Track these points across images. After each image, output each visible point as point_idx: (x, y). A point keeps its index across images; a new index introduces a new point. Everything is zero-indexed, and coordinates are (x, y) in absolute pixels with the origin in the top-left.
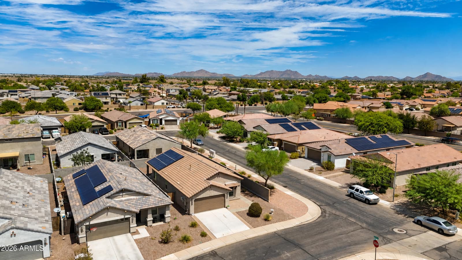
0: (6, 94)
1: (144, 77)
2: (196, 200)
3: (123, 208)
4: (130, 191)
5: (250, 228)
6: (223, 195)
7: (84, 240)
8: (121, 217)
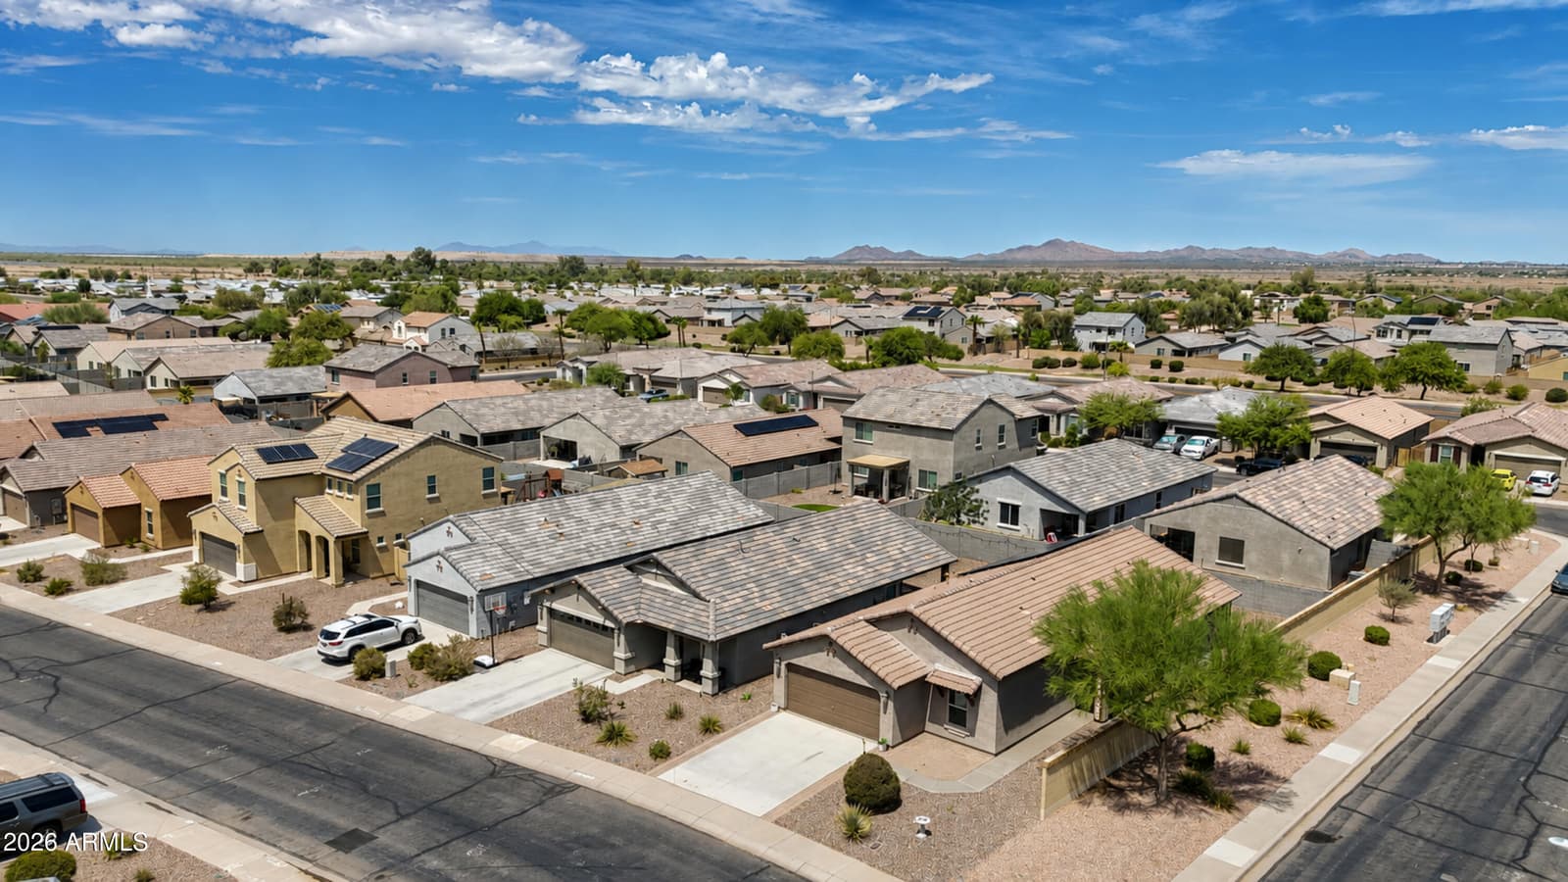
0: (1396, 328)
2: (791, 668)
3: (598, 596)
4: (665, 568)
5: (766, 816)
6: (872, 694)
7: (543, 640)
8: (598, 619)
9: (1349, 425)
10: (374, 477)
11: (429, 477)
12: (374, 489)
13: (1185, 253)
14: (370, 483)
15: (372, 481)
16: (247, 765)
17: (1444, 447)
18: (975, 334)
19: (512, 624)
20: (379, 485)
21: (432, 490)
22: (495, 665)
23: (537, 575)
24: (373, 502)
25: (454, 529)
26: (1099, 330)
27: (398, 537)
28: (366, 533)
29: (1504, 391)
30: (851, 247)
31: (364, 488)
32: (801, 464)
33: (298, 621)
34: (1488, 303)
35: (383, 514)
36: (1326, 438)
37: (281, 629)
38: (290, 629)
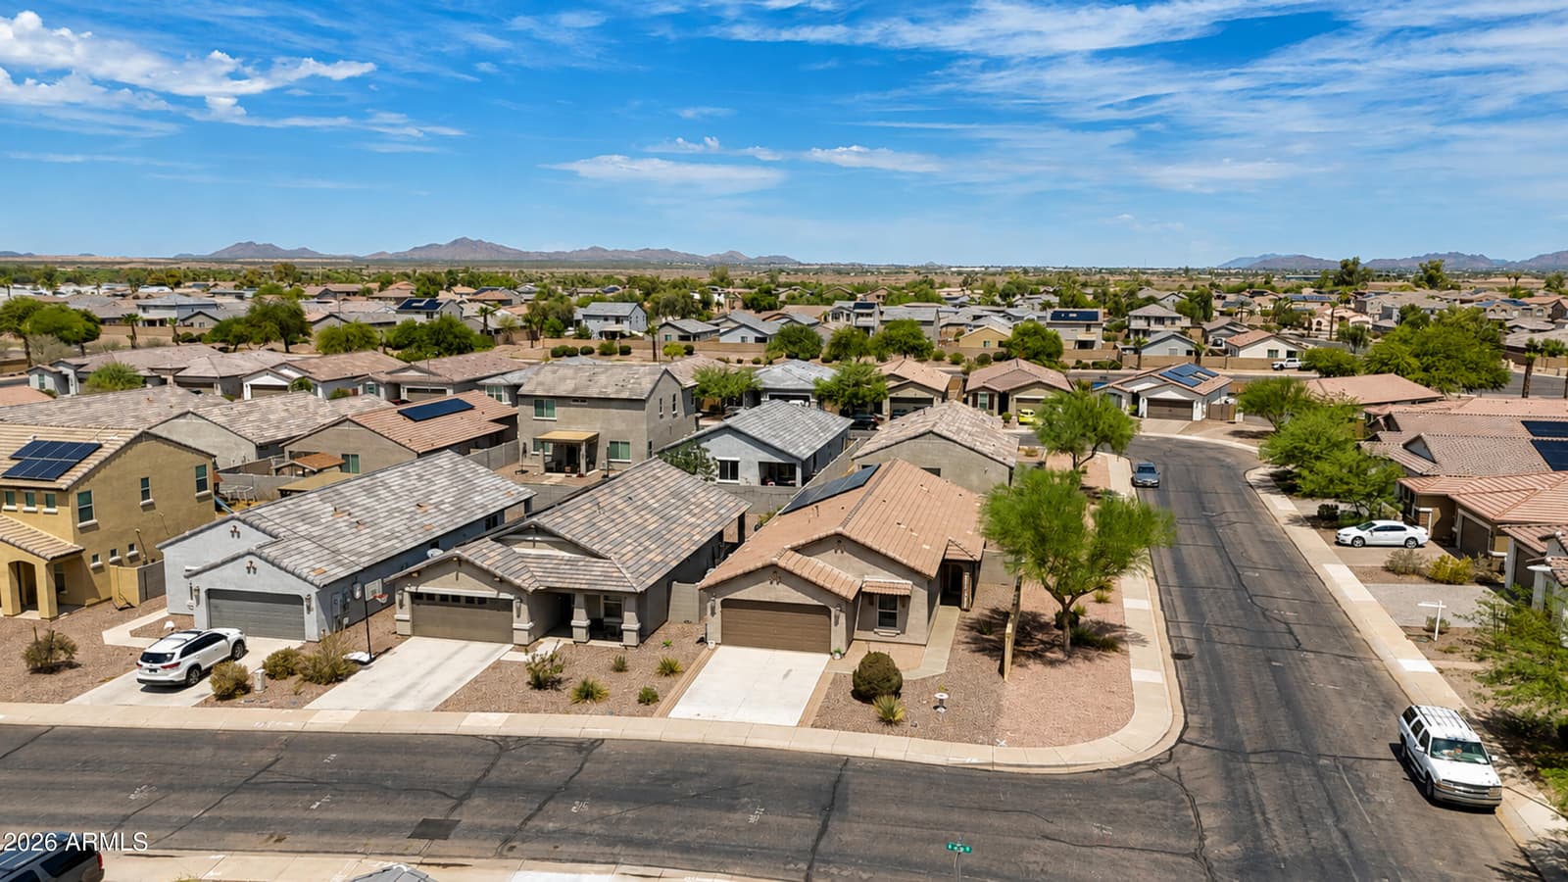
1: (1350, 267)
2: (726, 604)
3: (492, 569)
4: (551, 534)
5: (801, 723)
6: (824, 611)
7: (406, 629)
8: (489, 592)
9: (912, 382)
10: (83, 484)
11: (142, 480)
12: (85, 497)
13: (589, 254)
14: (79, 491)
15: (83, 488)
16: (209, 797)
17: (982, 395)
18: (486, 325)
19: (346, 621)
20: (90, 492)
21: (145, 494)
22: (372, 660)
23: (366, 565)
24: (85, 513)
25: (241, 527)
26: (606, 318)
27: (113, 553)
28: (81, 551)
29: (947, 359)
30: (232, 244)
31: (73, 499)
32: (477, 447)
33: (63, 657)
34: (878, 293)
35: (95, 527)
36: (893, 395)
37: (36, 671)
38: (52, 669)
